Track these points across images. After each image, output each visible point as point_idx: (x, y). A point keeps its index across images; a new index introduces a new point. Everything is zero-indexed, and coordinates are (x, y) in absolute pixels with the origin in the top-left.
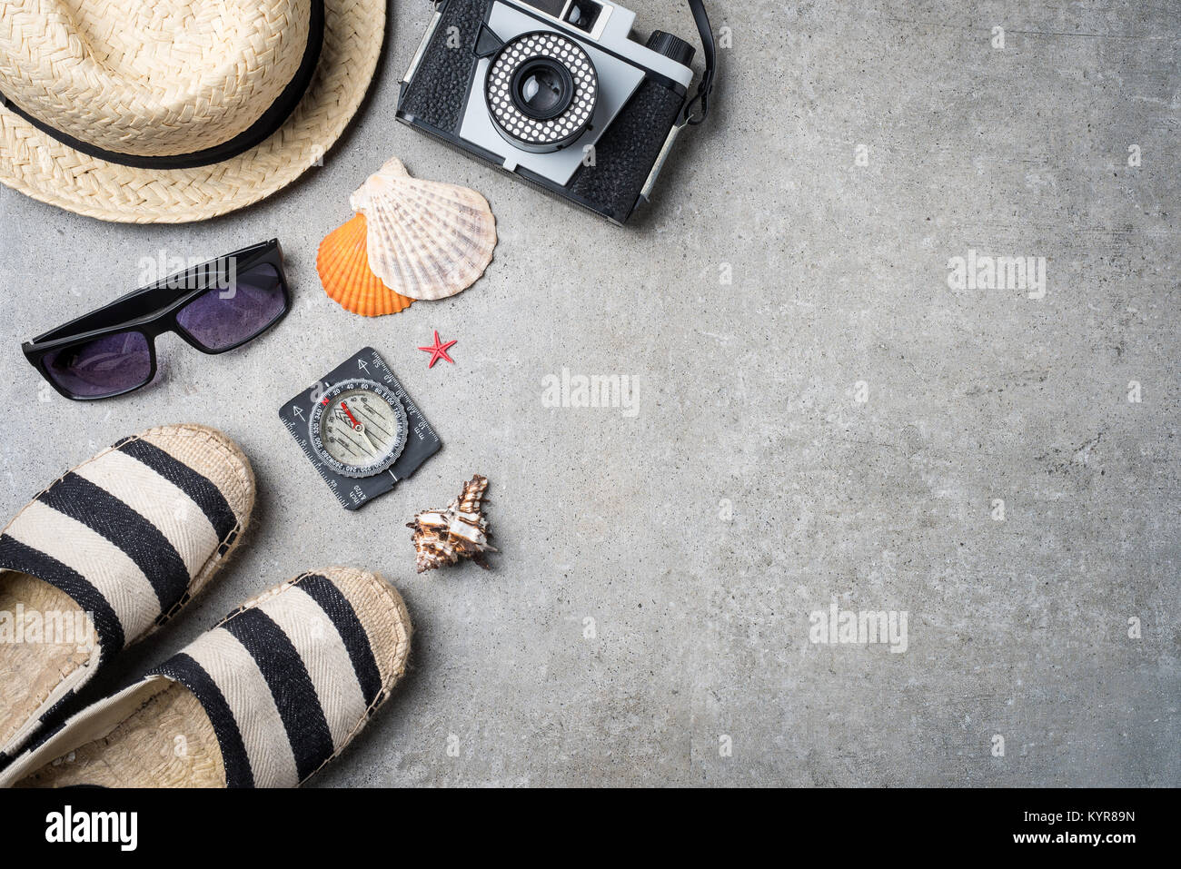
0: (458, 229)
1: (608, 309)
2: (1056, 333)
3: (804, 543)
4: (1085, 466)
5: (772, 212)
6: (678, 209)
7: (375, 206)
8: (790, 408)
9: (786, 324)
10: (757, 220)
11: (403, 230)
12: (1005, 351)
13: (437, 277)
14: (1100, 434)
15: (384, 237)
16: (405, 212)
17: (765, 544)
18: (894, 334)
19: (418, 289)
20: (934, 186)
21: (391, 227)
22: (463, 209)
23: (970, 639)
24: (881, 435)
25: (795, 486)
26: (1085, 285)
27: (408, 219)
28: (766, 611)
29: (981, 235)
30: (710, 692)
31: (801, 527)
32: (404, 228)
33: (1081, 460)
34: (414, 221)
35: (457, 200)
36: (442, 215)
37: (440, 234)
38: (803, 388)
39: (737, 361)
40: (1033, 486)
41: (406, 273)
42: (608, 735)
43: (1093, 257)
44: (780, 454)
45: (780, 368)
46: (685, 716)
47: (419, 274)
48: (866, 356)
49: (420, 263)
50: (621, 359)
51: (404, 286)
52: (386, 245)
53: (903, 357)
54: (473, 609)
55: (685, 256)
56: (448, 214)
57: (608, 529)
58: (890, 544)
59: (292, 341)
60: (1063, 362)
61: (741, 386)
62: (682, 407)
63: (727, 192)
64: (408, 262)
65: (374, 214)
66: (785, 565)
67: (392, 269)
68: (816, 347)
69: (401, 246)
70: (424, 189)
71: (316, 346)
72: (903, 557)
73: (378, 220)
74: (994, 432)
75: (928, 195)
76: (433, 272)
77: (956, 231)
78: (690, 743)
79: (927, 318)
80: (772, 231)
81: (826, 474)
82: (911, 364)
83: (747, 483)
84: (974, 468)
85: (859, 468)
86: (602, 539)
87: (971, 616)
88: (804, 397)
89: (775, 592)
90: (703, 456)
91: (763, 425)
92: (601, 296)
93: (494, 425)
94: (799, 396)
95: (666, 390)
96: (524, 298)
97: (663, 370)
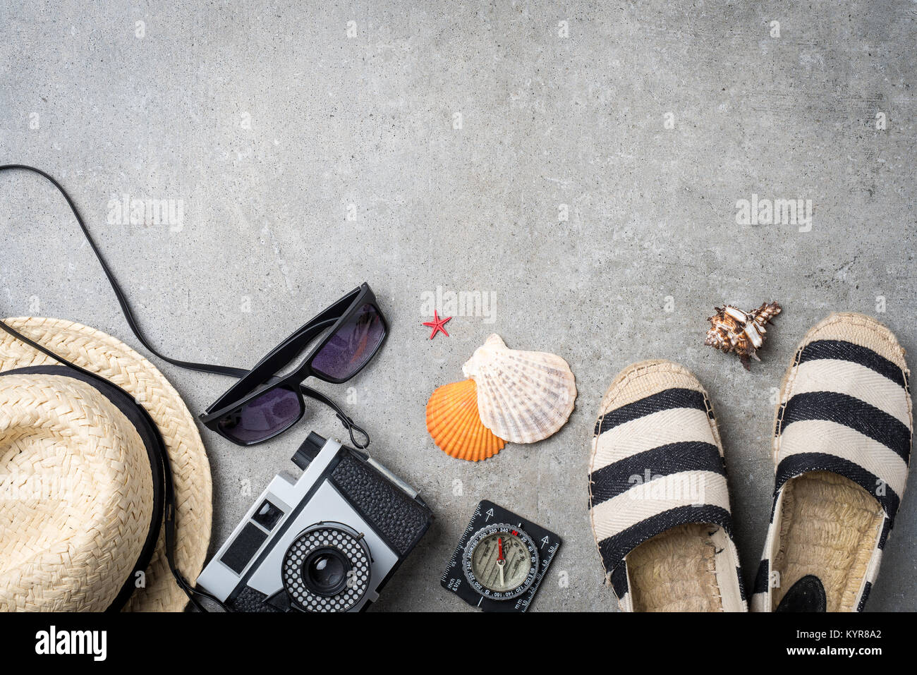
0: (547, 387)
1: (473, 160)
2: (822, 178)
3: (626, 342)
4: (844, 282)
5: (602, 84)
6: (529, 81)
7: (483, 373)
8: (615, 237)
9: (612, 171)
10: (590, 90)
11: (506, 391)
12: (784, 193)
13: (534, 425)
14: (855, 257)
15: (491, 397)
16: (507, 377)
17: (595, 343)
18: (696, 179)
19: (520, 436)
20: (728, 64)
21: (497, 389)
22: (550, 371)
23: (754, 416)
24: (686, 258)
25: (619, 297)
26: (845, 141)
27: (509, 383)
28: (596, 394)
29: (764, 102)
30: (553, 457)
31: (623, 329)
32: (507, 389)
33: (840, 277)
34: (514, 384)
35: (545, 364)
36: (535, 378)
37: (535, 393)
38: (625, 221)
39: (574, 201)
40: (803, 298)
41: (510, 424)
42: (474, 490)
43: (851, 120)
44: (608, 273)
45: (608, 206)
46: (534, 476)
47: (520, 424)
48: (675, 196)
49: (520, 416)
50: (484, 199)
51: (509, 434)
52: (494, 403)
53: (703, 198)
54: (369, 394)
55: (534, 118)
56: (539, 376)
57: (474, 332)
58: (692, 343)
59: (227, 185)
60: (827, 201)
61: (577, 220)
62: (531, 236)
63: (567, 69)
64: (511, 416)
65: (483, 380)
66: (612, 359)
67: (499, 421)
68: (636, 189)
69: (505, 404)
70: (519, 358)
71: (246, 188)
72: (702, 352)
73: (486, 383)
74: (773, 256)
75: (723, 71)
76: (531, 422)
77: (745, 99)
78: (537, 496)
79: (723, 167)
80: (602, 100)
81: (643, 288)
82: (709, 203)
83: (582, 295)
84: (757, 284)
85: (668, 284)
86: (469, 339)
87: (754, 398)
88: (626, 229)
89: (603, 379)
90: (547, 275)
91: (594, 250)
92: (469, 150)
93: (385, 251)
94: (622, 228)
95: (519, 223)
96: (408, 151)
97: (516, 208)
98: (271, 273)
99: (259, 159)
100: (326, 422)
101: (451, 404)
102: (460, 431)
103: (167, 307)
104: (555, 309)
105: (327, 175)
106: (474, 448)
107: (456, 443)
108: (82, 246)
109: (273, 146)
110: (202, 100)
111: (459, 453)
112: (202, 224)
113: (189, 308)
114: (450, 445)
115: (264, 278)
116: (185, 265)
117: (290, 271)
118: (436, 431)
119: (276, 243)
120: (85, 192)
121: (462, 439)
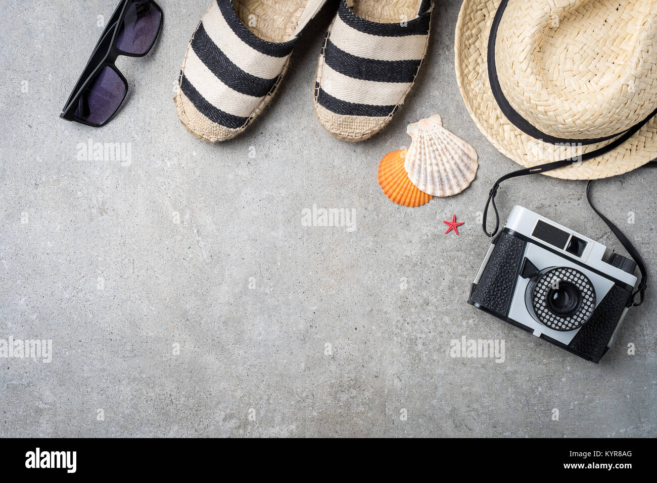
0: (458, 163)
1: (335, 164)
3: (447, 292)
7: (420, 134)
8: (438, 217)
15: (418, 152)
16: (435, 144)
17: (425, 294)
21: (424, 148)
22: (465, 154)
25: (442, 261)
27: (435, 147)
28: (426, 330)
30: (396, 376)
31: (445, 283)
32: (431, 151)
34: (437, 150)
35: (463, 149)
36: (452, 152)
37: (448, 162)
41: (422, 175)
42: (339, 401)
44: (433, 243)
46: (382, 389)
48: (480, 187)
49: (432, 172)
50: (343, 191)
52: (418, 157)
54: (263, 332)
56: (456, 152)
57: (337, 286)
59: (160, 184)
62: (378, 218)
64: (426, 169)
65: (417, 138)
66: (437, 305)
67: (416, 170)
69: (425, 159)
70: (448, 136)
71: (173, 187)
73: (419, 142)
76: (437, 179)
78: (385, 405)
81: (459, 254)
83: (414, 259)
85: (477, 250)
86: (334, 292)
88: (446, 211)
89: (431, 320)
90: (389, 245)
91: (422, 227)
92: (332, 156)
93: (273, 230)
94: (442, 211)
95: (369, 208)
96: (288, 158)
97: (367, 197)
98: (192, 246)
99: (183, 165)
100: (232, 353)
101: (397, 165)
102: (402, 184)
103: (118, 272)
104: (396, 270)
105: (231, 176)
106: (411, 197)
107: (398, 193)
108: (57, 229)
109: (192, 156)
110: (142, 124)
111: (400, 200)
112: (143, 213)
113: (133, 273)
114: (395, 194)
115: (186, 250)
116: (131, 242)
117: (205, 246)
118: (385, 184)
119: (195, 225)
120: (59, 191)
121: (403, 190)
